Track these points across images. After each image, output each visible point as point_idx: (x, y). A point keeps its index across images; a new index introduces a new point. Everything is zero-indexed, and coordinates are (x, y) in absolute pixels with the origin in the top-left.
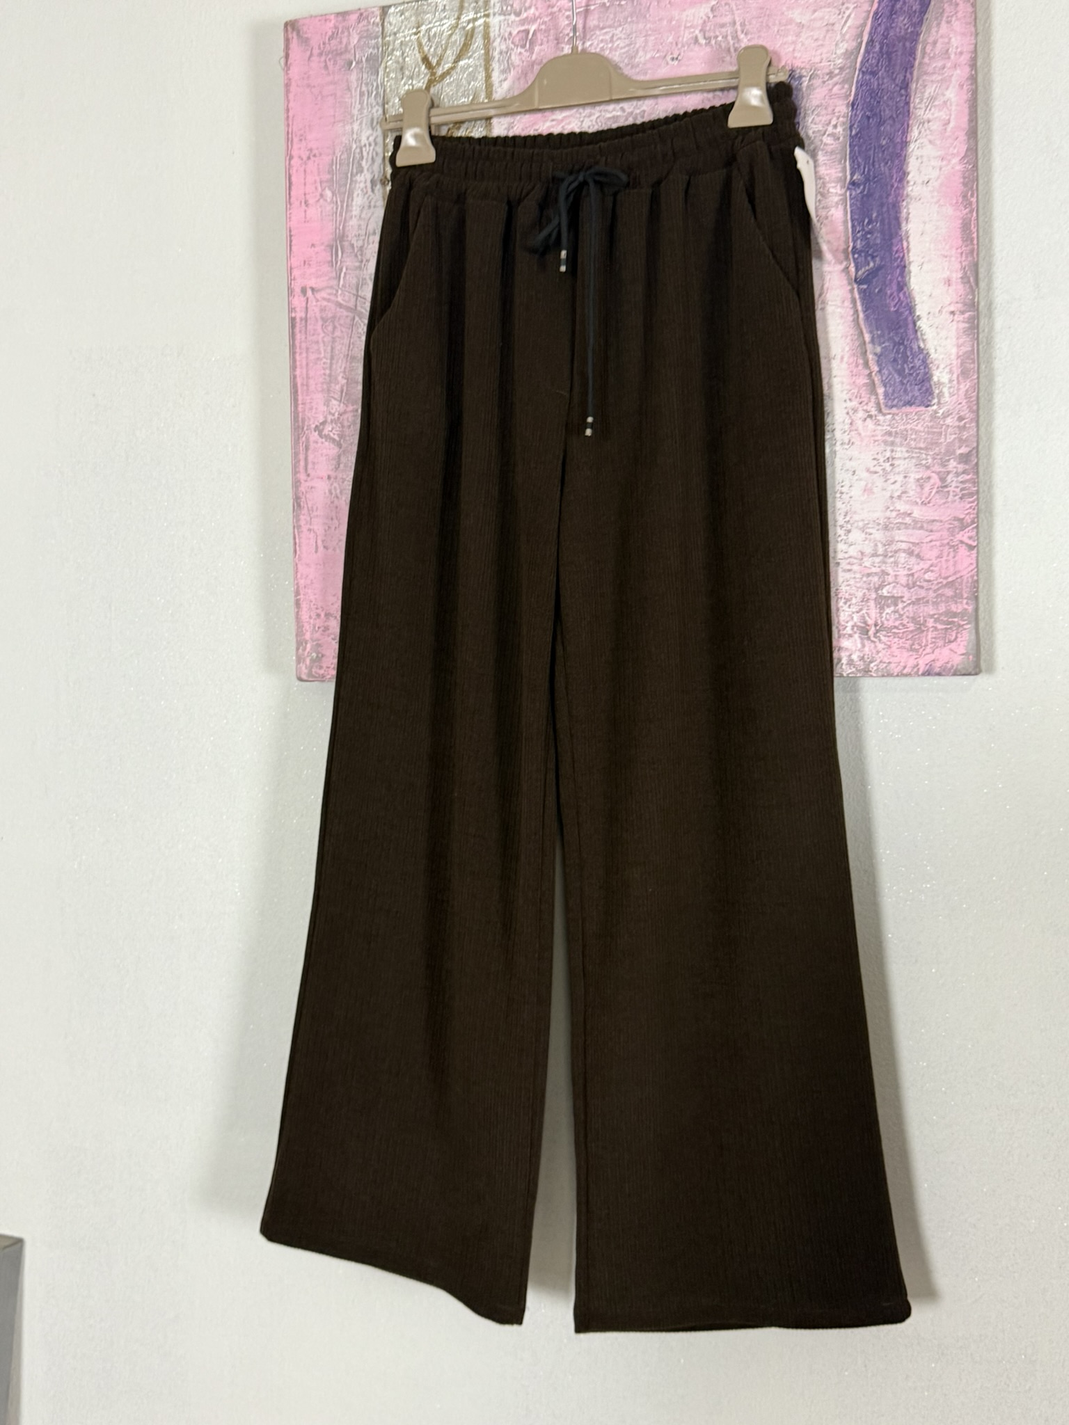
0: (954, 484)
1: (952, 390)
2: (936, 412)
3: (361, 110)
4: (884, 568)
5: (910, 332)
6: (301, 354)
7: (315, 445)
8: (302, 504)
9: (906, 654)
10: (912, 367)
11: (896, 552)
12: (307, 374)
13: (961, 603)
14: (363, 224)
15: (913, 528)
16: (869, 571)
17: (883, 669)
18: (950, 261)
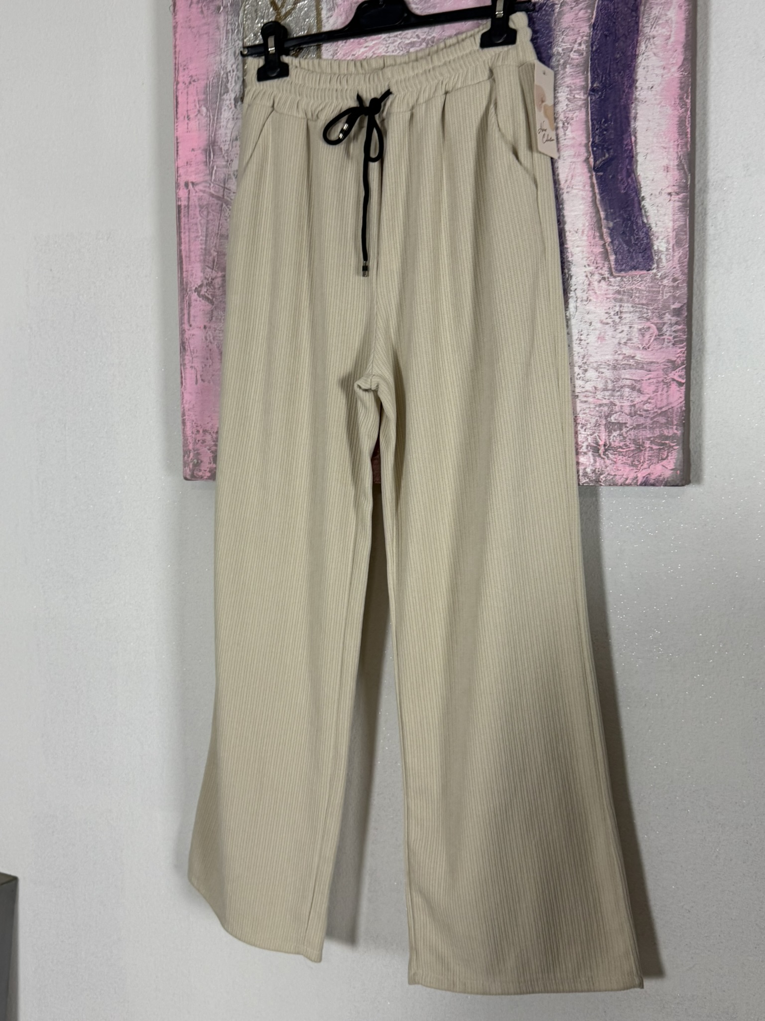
0: (668, 333)
1: (668, 257)
2: (655, 275)
3: (227, 44)
4: (612, 400)
5: (636, 209)
6: (185, 233)
7: (195, 302)
8: (186, 347)
9: (628, 468)
10: (638, 238)
11: (622, 387)
12: (189, 249)
13: (672, 428)
14: (229, 132)
15: (636, 369)
16: (601, 402)
17: (610, 480)
18: (668, 152)
